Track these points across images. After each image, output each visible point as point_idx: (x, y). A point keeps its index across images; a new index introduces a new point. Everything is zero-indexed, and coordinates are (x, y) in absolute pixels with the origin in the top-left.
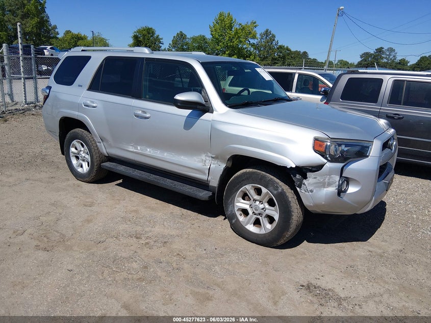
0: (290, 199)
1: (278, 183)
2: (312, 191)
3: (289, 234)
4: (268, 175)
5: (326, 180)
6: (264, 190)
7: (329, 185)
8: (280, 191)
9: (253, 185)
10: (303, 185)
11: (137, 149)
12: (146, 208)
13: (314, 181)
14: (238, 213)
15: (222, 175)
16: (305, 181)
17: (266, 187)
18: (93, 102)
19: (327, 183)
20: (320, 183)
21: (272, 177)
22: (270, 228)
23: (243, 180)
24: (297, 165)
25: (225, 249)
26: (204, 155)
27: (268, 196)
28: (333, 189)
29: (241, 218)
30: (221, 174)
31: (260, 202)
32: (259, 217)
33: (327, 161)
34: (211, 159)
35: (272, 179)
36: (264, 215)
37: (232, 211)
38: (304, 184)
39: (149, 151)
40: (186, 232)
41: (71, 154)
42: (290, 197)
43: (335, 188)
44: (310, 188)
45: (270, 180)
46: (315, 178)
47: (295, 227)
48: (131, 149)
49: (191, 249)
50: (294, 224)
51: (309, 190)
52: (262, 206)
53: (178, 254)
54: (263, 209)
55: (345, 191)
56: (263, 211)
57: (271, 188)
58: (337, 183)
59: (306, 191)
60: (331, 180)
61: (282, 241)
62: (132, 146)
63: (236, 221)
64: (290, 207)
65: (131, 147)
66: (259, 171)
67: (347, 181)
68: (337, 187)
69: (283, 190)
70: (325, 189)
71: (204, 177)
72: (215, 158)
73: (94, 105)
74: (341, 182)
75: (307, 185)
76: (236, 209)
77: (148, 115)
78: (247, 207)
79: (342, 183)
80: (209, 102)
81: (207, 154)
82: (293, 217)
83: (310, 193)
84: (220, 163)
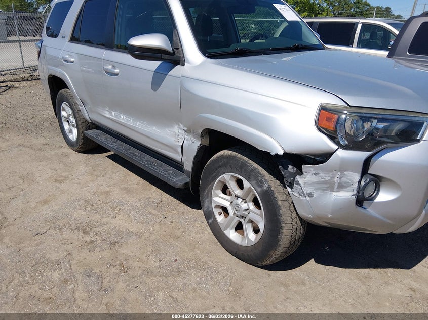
0: (280, 203)
1: (263, 177)
2: (310, 195)
3: (278, 253)
4: (251, 162)
5: (336, 179)
6: (246, 184)
7: (341, 187)
8: (265, 188)
9: (233, 174)
10: (295, 185)
11: (112, 115)
12: (122, 189)
13: (315, 179)
14: (216, 212)
15: (196, 156)
16: (298, 178)
17: (248, 180)
18: (71, 56)
19: (337, 184)
20: (325, 183)
21: (256, 166)
22: (253, 240)
23: (220, 167)
24: (287, 151)
25: (189, 262)
26: (176, 127)
27: (251, 194)
28: (347, 195)
29: (220, 219)
30: (195, 154)
31: (243, 199)
32: (242, 220)
33: (337, 147)
34: (183, 132)
35: (255, 169)
36: (247, 220)
37: (208, 207)
38: (298, 183)
39: (123, 118)
40: (150, 229)
41: (63, 119)
42: (280, 198)
43: (351, 193)
44: (307, 190)
45: (252, 171)
46: (316, 174)
47: (287, 245)
48: (107, 115)
49: (144, 257)
50: (284, 240)
51: (305, 192)
52: (244, 206)
53: (121, 265)
54: (246, 210)
55: (371, 198)
56: (246, 213)
57: (254, 182)
58: (356, 186)
59: (302, 193)
60: (344, 180)
61: (268, 262)
62: (107, 110)
63: (213, 222)
64: (280, 215)
65: (107, 112)
66: (239, 155)
67: (378, 181)
68: (355, 192)
69: (269, 187)
70: (334, 194)
71: (177, 157)
72: (188, 131)
73: (72, 59)
74: (363, 183)
75: (302, 185)
76: (213, 205)
77: (117, 71)
78: (227, 204)
79: (366, 185)
80: (180, 49)
81: (179, 125)
82: (284, 231)
83: (308, 198)
84: (194, 140)
